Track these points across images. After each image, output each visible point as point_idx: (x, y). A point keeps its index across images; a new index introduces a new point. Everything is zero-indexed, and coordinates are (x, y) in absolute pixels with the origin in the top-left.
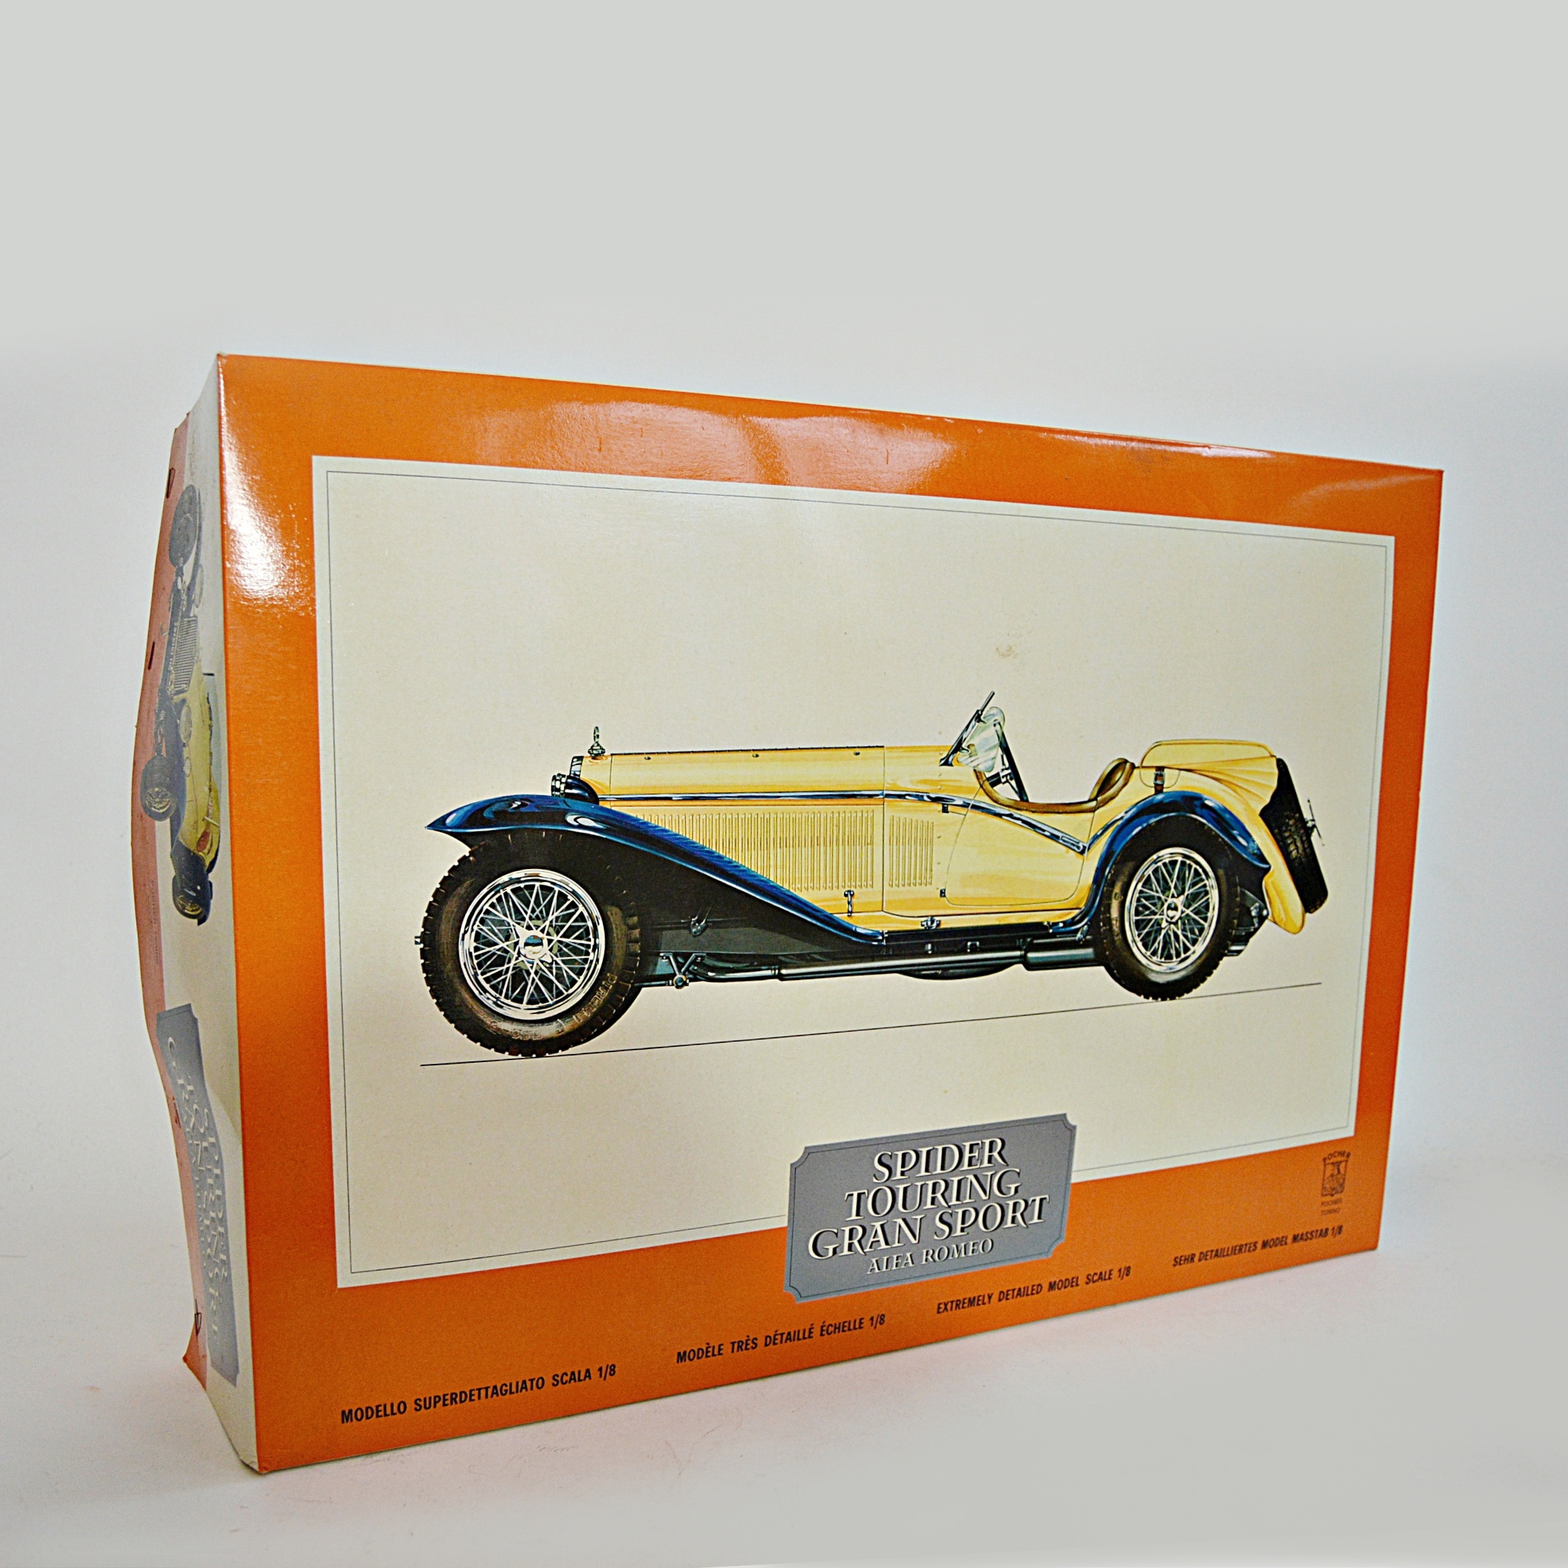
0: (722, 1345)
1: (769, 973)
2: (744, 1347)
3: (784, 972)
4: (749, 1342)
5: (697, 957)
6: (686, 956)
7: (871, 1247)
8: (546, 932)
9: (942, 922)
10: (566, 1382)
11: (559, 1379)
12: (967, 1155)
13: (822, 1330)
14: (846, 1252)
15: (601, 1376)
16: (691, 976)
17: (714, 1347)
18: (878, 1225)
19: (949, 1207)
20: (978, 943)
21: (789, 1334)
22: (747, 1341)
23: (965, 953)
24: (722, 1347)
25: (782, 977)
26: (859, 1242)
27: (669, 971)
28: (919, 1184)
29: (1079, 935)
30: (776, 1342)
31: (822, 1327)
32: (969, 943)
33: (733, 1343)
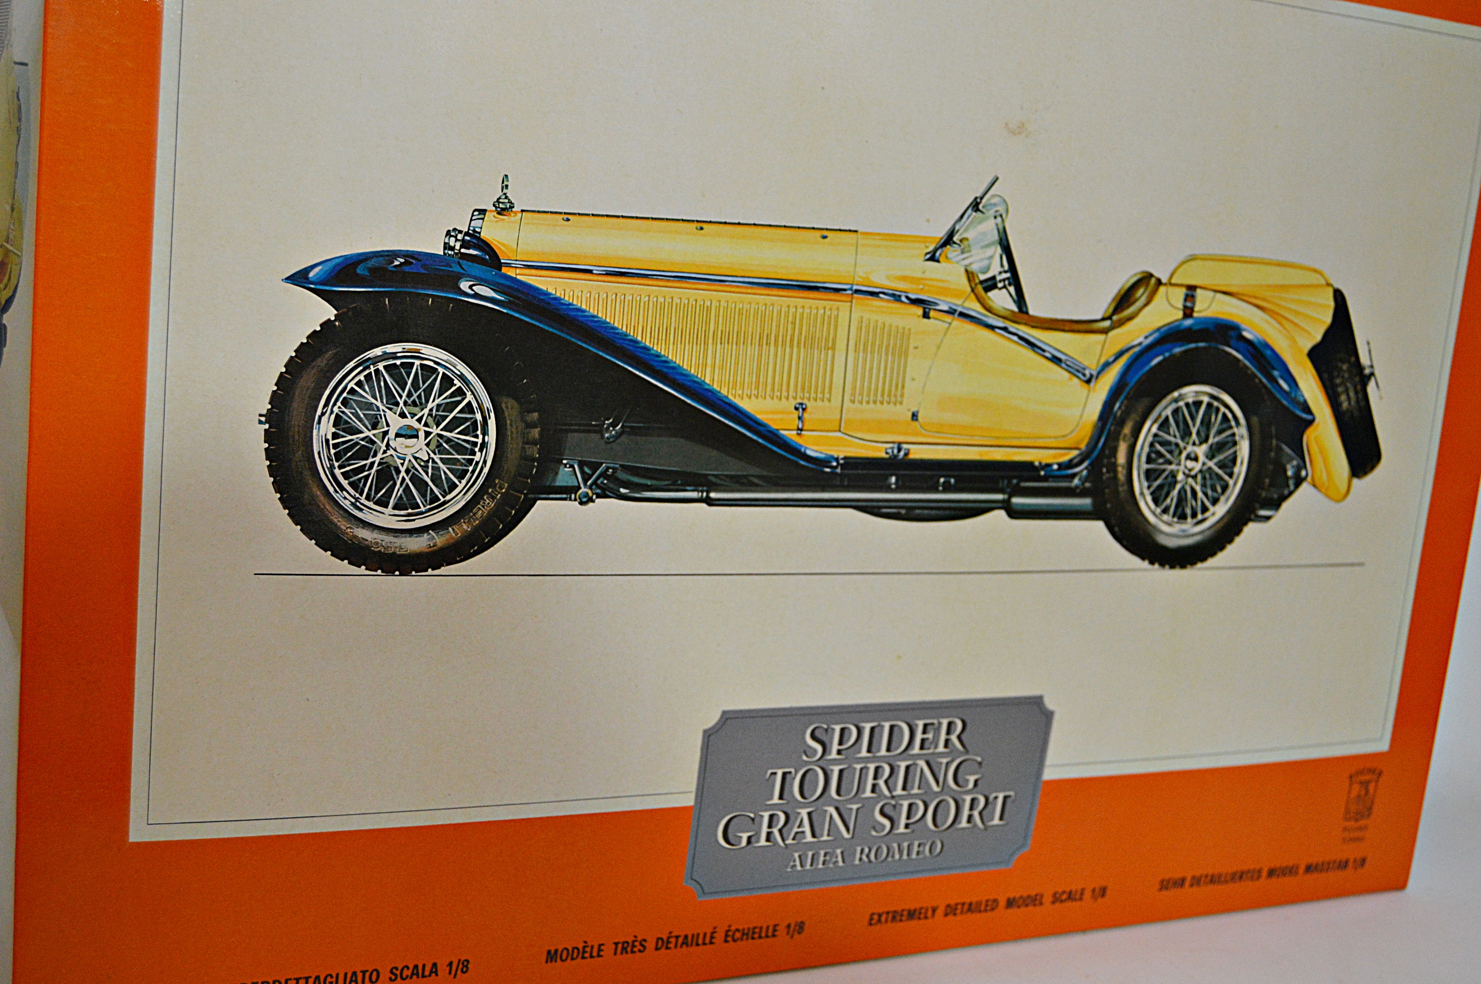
0: (603, 945)
1: (694, 495)
2: (629, 949)
3: (713, 495)
4: (637, 944)
5: (608, 468)
6: (595, 466)
7: (794, 839)
8: (423, 422)
9: (911, 451)
10: (407, 976)
11: (398, 973)
12: (919, 736)
13: (727, 936)
14: (763, 842)
15: (450, 973)
16: (598, 491)
17: (592, 947)
18: (804, 812)
19: (893, 797)
20: (952, 481)
21: (686, 937)
22: (634, 942)
23: (936, 491)
24: (602, 947)
25: (710, 502)
26: (780, 831)
27: (572, 482)
28: (858, 767)
29: (1076, 481)
30: (670, 945)
31: (727, 931)
32: (942, 480)
33: (616, 944)
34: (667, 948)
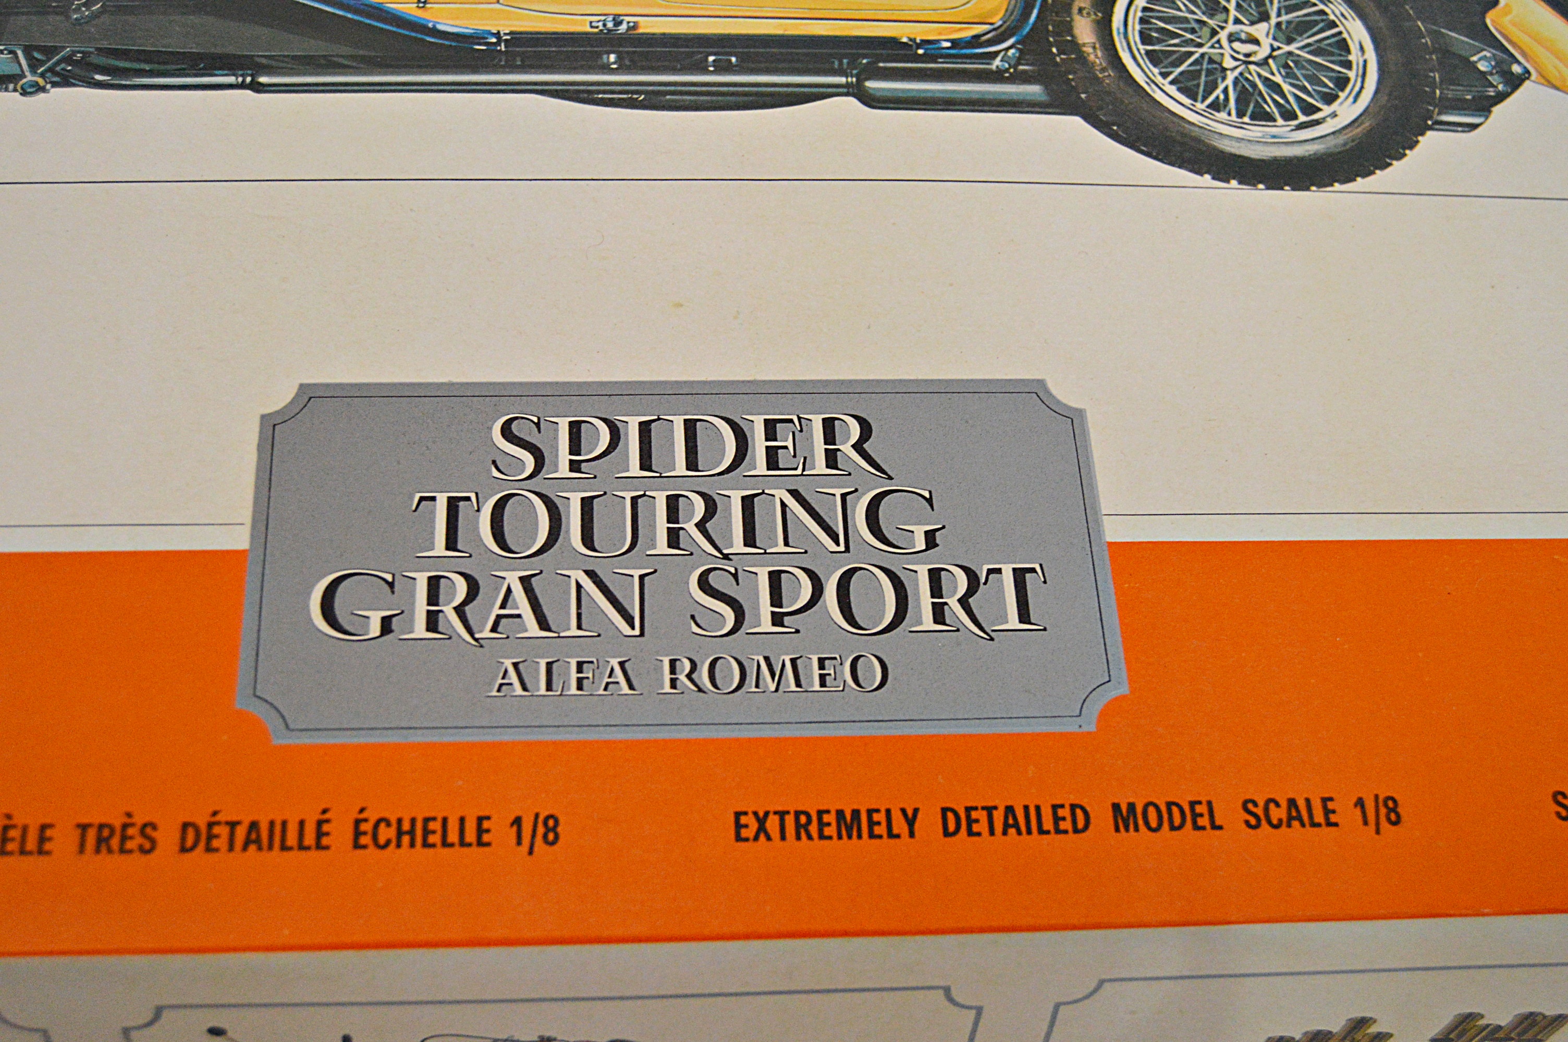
0: (51, 826)
1: (229, 80)
2: (114, 844)
3: (264, 80)
4: (130, 831)
5: (74, 53)
6: (51, 51)
7: (494, 629)
9: (641, 24)
12: (759, 444)
13: (358, 834)
14: (420, 629)
16: (56, 79)
17: (25, 829)
18: (512, 579)
19: (726, 557)
20: (734, 59)
21: (254, 826)
22: (125, 826)
23: (705, 71)
25: (259, 88)
26: (460, 610)
27: (11, 70)
28: (628, 495)
30: (215, 843)
31: (357, 822)
32: (711, 58)
33: (84, 828)
34: (209, 849)
